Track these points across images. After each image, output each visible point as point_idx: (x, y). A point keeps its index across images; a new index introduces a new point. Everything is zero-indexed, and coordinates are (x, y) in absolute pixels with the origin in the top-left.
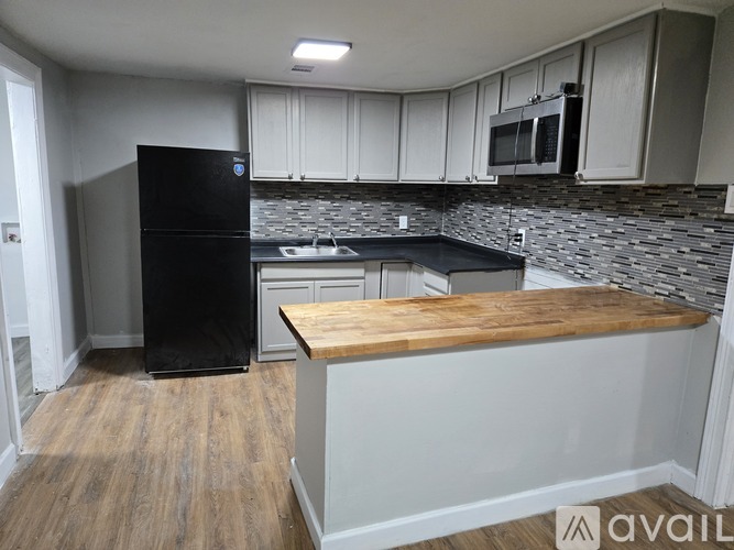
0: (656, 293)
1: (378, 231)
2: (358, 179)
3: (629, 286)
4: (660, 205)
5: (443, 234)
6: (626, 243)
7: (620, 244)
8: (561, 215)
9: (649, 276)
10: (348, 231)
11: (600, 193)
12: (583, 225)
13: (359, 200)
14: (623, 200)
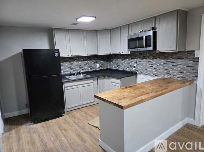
0: (178, 77)
1: (92, 69)
2: (87, 55)
3: (170, 77)
4: (177, 56)
5: (108, 68)
6: (168, 66)
7: (166, 67)
8: (147, 60)
9: (175, 73)
10: (84, 70)
11: (159, 54)
12: (154, 62)
13: (86, 60)
14: (166, 55)
